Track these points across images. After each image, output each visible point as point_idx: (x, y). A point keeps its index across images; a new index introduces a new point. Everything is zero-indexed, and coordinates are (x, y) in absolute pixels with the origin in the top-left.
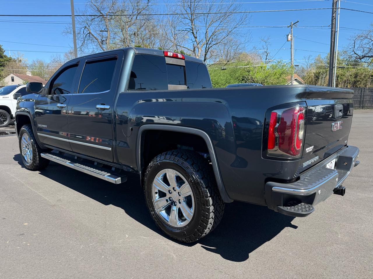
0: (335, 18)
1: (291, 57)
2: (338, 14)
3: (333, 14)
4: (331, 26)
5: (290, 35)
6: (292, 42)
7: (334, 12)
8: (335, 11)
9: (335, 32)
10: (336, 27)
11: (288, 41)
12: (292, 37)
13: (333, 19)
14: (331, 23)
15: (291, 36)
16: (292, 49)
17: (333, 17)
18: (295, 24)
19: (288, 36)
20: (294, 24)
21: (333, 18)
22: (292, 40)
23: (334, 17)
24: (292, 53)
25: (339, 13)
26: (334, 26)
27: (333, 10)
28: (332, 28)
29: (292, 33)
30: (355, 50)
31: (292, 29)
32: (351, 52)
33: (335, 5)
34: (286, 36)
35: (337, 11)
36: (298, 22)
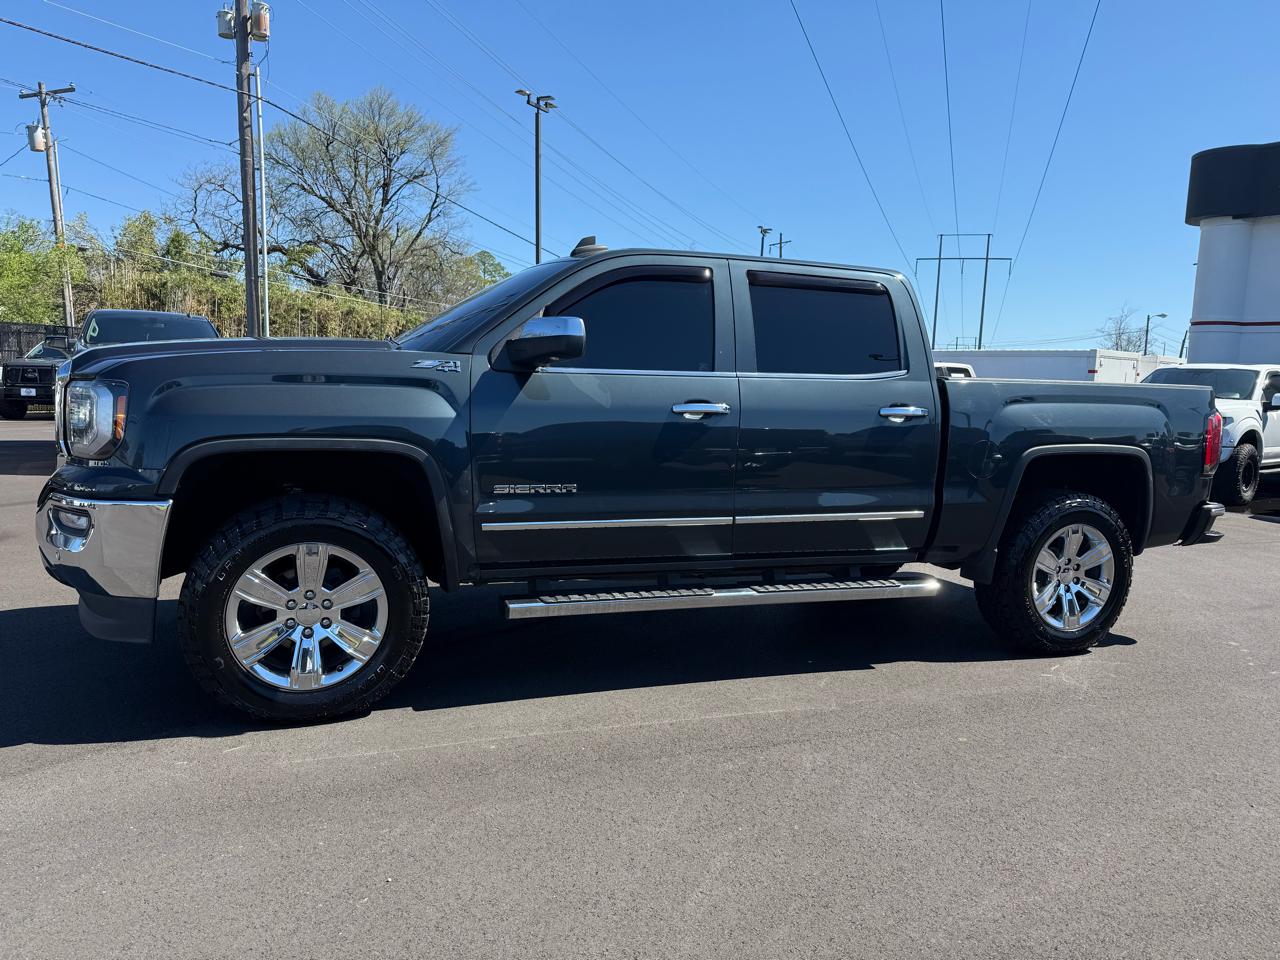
0: (250, 126)
1: (54, 212)
2: (259, 116)
3: (241, 110)
4: (237, 145)
6: (52, 158)
7: (245, 106)
8: (249, 105)
9: (254, 169)
11: (34, 149)
12: (51, 139)
13: (244, 126)
14: (238, 137)
15: (45, 136)
16: (55, 186)
17: (242, 119)
18: (58, 96)
19: (31, 130)
20: (56, 92)
21: (245, 124)
22: (52, 149)
23: (245, 119)
24: (56, 198)
25: (260, 113)
26: (249, 150)
27: (240, 96)
28: (243, 154)
29: (48, 125)
30: (197, 219)
31: (46, 109)
32: (185, 223)
33: (245, 83)
34: (26, 132)
35: (254, 106)
36: (72, 90)
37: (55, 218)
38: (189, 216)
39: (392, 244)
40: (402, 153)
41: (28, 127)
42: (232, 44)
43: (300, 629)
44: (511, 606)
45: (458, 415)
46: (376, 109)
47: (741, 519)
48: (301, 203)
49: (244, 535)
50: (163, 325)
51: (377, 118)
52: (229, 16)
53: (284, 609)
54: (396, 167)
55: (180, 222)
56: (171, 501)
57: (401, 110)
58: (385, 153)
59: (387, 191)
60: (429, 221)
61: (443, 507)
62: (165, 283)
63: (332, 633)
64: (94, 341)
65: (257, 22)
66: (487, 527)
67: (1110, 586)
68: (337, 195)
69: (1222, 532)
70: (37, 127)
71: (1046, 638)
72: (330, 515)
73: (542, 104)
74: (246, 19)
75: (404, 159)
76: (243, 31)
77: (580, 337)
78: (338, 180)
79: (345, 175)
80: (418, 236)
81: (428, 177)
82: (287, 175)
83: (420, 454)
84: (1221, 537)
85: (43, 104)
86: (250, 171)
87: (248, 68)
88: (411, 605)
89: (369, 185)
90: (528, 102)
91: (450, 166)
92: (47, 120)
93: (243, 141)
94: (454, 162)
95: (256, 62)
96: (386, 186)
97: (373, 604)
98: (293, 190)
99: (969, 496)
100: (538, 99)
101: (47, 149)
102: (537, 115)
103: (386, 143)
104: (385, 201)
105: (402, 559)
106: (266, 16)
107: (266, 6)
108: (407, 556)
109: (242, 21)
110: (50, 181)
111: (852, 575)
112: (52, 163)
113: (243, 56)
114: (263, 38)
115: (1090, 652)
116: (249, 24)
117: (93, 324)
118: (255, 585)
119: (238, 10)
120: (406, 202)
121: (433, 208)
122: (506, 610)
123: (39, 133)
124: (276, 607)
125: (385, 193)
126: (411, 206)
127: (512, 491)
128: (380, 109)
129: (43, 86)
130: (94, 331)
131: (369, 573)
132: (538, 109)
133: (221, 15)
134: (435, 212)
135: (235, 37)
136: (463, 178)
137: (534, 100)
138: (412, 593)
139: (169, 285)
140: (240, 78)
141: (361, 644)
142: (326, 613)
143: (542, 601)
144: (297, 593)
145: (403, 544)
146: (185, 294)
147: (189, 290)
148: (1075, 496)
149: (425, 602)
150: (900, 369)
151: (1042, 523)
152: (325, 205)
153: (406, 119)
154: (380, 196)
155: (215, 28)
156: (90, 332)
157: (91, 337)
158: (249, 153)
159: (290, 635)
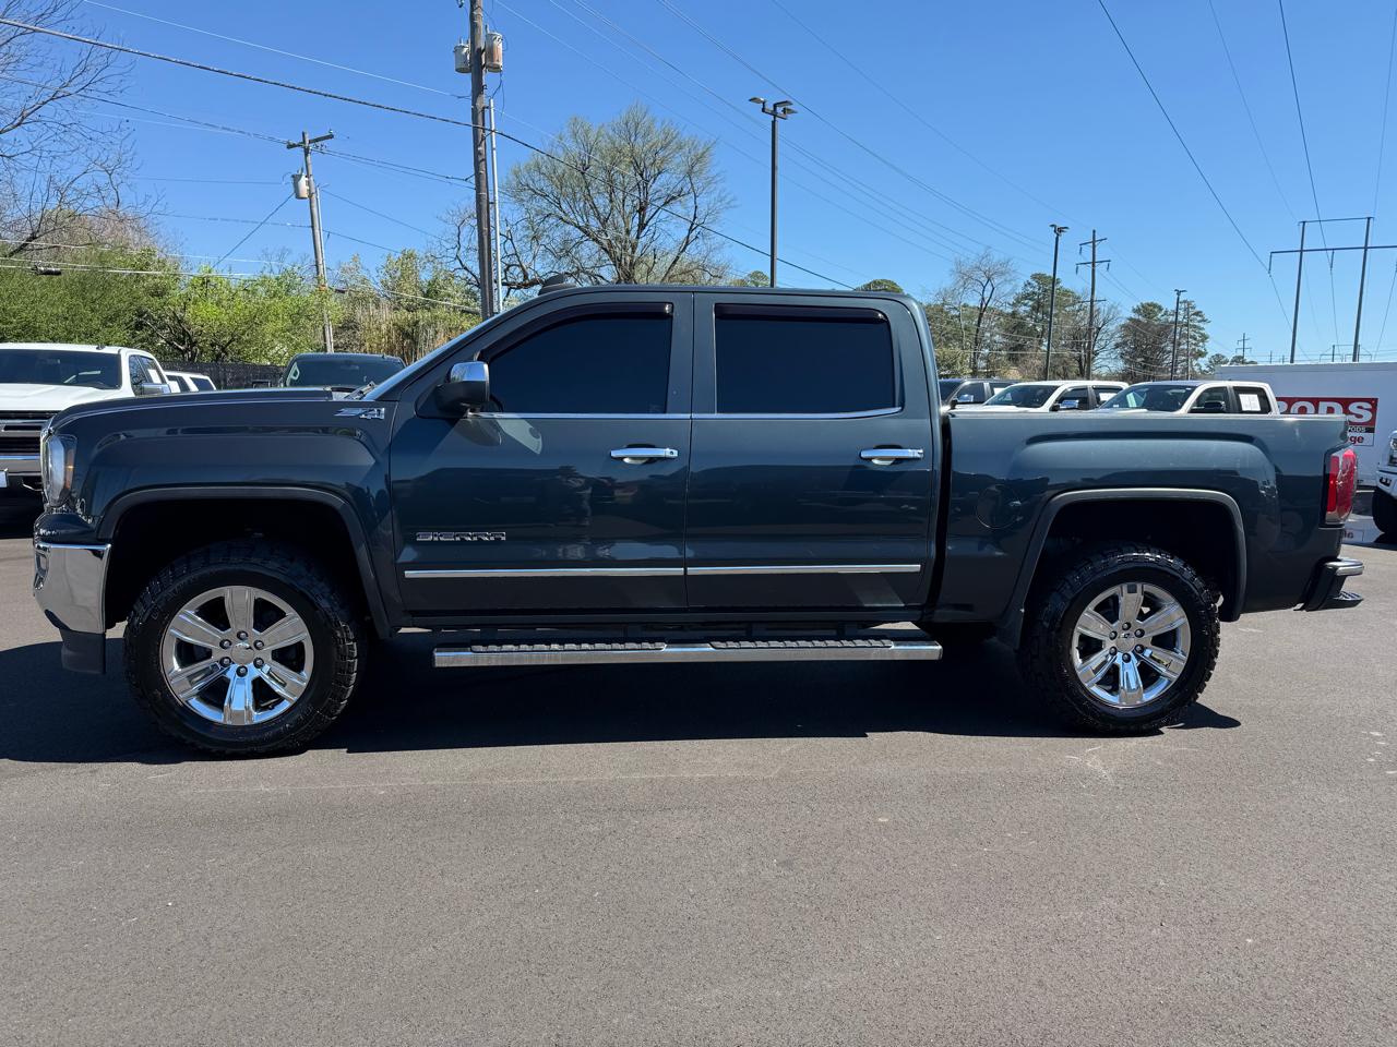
0: (485, 160)
1: (316, 257)
2: (493, 149)
3: (476, 145)
4: (473, 180)
5: (304, 180)
6: (314, 204)
7: (480, 140)
8: (484, 139)
9: (488, 203)
10: (491, 187)
11: (298, 197)
12: (313, 186)
13: (479, 161)
14: (473, 172)
15: (308, 183)
16: (317, 231)
17: (477, 153)
18: (319, 144)
19: (296, 178)
20: (317, 140)
21: (480, 159)
22: (314, 196)
23: (480, 153)
24: (318, 242)
25: (494, 146)
26: (484, 184)
27: (475, 130)
28: (478, 189)
29: (311, 173)
30: (461, 254)
31: (309, 157)
32: (449, 259)
33: (480, 117)
34: (291, 181)
35: (488, 139)
36: (331, 137)
37: (317, 262)
38: (452, 253)
39: (649, 271)
40: (659, 173)
41: (293, 176)
42: (468, 77)
43: (234, 667)
44: (436, 654)
45: (377, 463)
46: (631, 129)
47: (692, 571)
48: (557, 234)
49: (175, 578)
50: (357, 368)
51: (633, 139)
52: (465, 50)
53: (219, 648)
54: (653, 187)
55: (445, 260)
56: (109, 546)
57: (657, 127)
58: (641, 175)
59: (644, 216)
60: (687, 244)
61: (362, 553)
62: (417, 322)
63: (263, 673)
64: (293, 383)
65: (490, 52)
66: (409, 574)
67: (1185, 658)
68: (594, 224)
69: (1363, 596)
70: (301, 176)
71: (1094, 715)
72: (253, 560)
73: (780, 110)
74: (480, 52)
75: (662, 179)
76: (477, 64)
77: (484, 383)
78: (594, 207)
79: (601, 202)
80: (675, 262)
81: (686, 197)
82: (544, 205)
83: (337, 502)
84: (1360, 601)
85: (307, 152)
86: (485, 205)
87: (483, 101)
88: (335, 649)
89: (628, 210)
90: (763, 110)
91: (710, 183)
92: (310, 167)
93: (478, 175)
94: (713, 178)
95: (491, 94)
96: (642, 210)
97: (299, 647)
98: (552, 220)
99: (980, 549)
100: (775, 106)
101: (310, 196)
102: (774, 123)
103: (642, 164)
104: (642, 226)
105: (325, 604)
106: (499, 47)
107: (499, 36)
108: (329, 600)
109: (477, 53)
110: (313, 227)
111: (846, 633)
112: (315, 210)
113: (478, 89)
114: (497, 69)
115: (1162, 733)
116: (483, 56)
117: (295, 367)
118: (187, 624)
119: (473, 43)
120: (664, 226)
121: (691, 230)
122: (432, 658)
123: (303, 181)
124: (211, 646)
125: (641, 220)
126: (667, 231)
127: (436, 539)
128: (636, 128)
129: (306, 136)
130: (295, 375)
131: (293, 617)
132: (775, 116)
133: (458, 50)
134: (694, 233)
135: (470, 71)
136: (723, 195)
137: (770, 107)
138: (336, 638)
139: (421, 323)
140: (474, 111)
141: (291, 686)
142: (258, 654)
143: (472, 651)
144: (229, 633)
145: (327, 590)
146: (436, 332)
147: (440, 327)
148: (1132, 549)
149: (351, 647)
150: (894, 406)
151: (1082, 580)
152: (582, 234)
153: (663, 136)
154: (636, 221)
155: (452, 63)
156: (291, 376)
157: (292, 381)
158: (484, 188)
159: (225, 673)
